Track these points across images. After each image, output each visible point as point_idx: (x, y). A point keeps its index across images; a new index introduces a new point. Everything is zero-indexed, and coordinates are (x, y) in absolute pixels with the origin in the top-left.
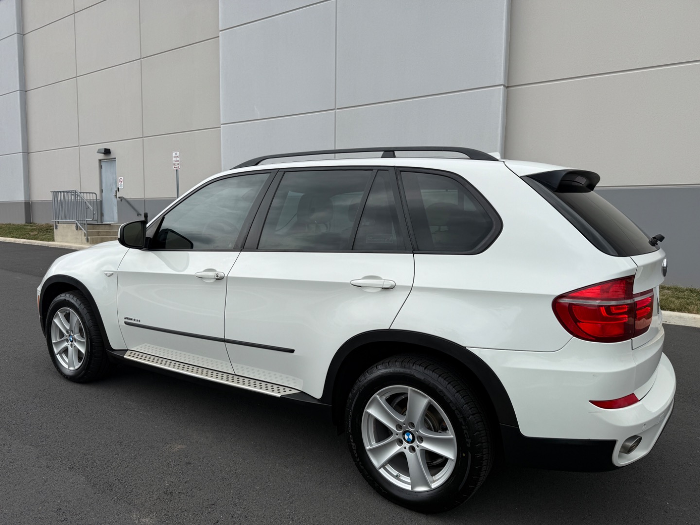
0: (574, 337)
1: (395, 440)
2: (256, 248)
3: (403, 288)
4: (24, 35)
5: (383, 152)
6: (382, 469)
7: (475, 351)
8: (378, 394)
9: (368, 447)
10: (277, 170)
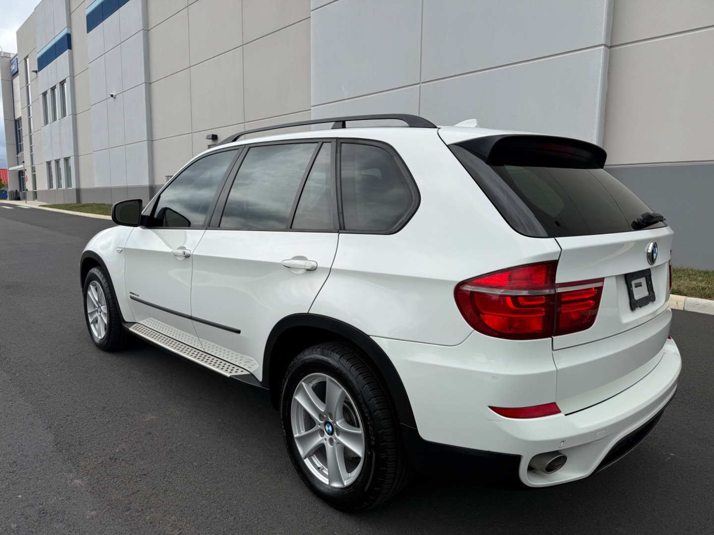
0: (475, 331)
1: (318, 430)
2: (218, 226)
3: (324, 269)
4: (148, 31)
5: (334, 123)
6: (307, 459)
7: (377, 340)
8: (303, 381)
9: (296, 435)
10: (244, 146)
